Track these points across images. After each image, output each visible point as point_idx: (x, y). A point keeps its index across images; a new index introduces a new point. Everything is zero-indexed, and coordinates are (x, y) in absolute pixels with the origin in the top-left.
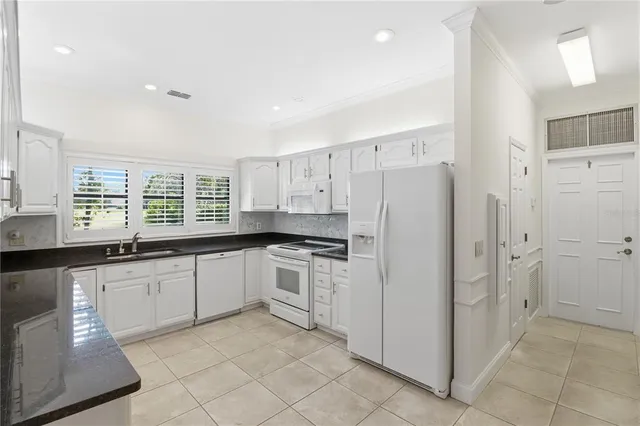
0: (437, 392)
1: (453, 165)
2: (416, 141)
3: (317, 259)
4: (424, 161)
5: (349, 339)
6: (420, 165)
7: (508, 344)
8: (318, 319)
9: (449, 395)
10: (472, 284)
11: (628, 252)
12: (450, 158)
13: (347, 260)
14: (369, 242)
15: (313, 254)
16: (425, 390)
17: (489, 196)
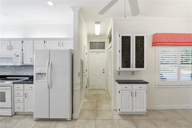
0: (69, 120)
1: (73, 50)
2: (60, 41)
3: (15, 85)
4: (62, 48)
5: (34, 114)
6: (61, 49)
7: (84, 99)
8: (16, 110)
9: (72, 118)
10: (78, 84)
11: (104, 72)
12: (72, 48)
13: (33, 83)
14: (43, 75)
15: (13, 83)
16: (65, 120)
17: (81, 59)
